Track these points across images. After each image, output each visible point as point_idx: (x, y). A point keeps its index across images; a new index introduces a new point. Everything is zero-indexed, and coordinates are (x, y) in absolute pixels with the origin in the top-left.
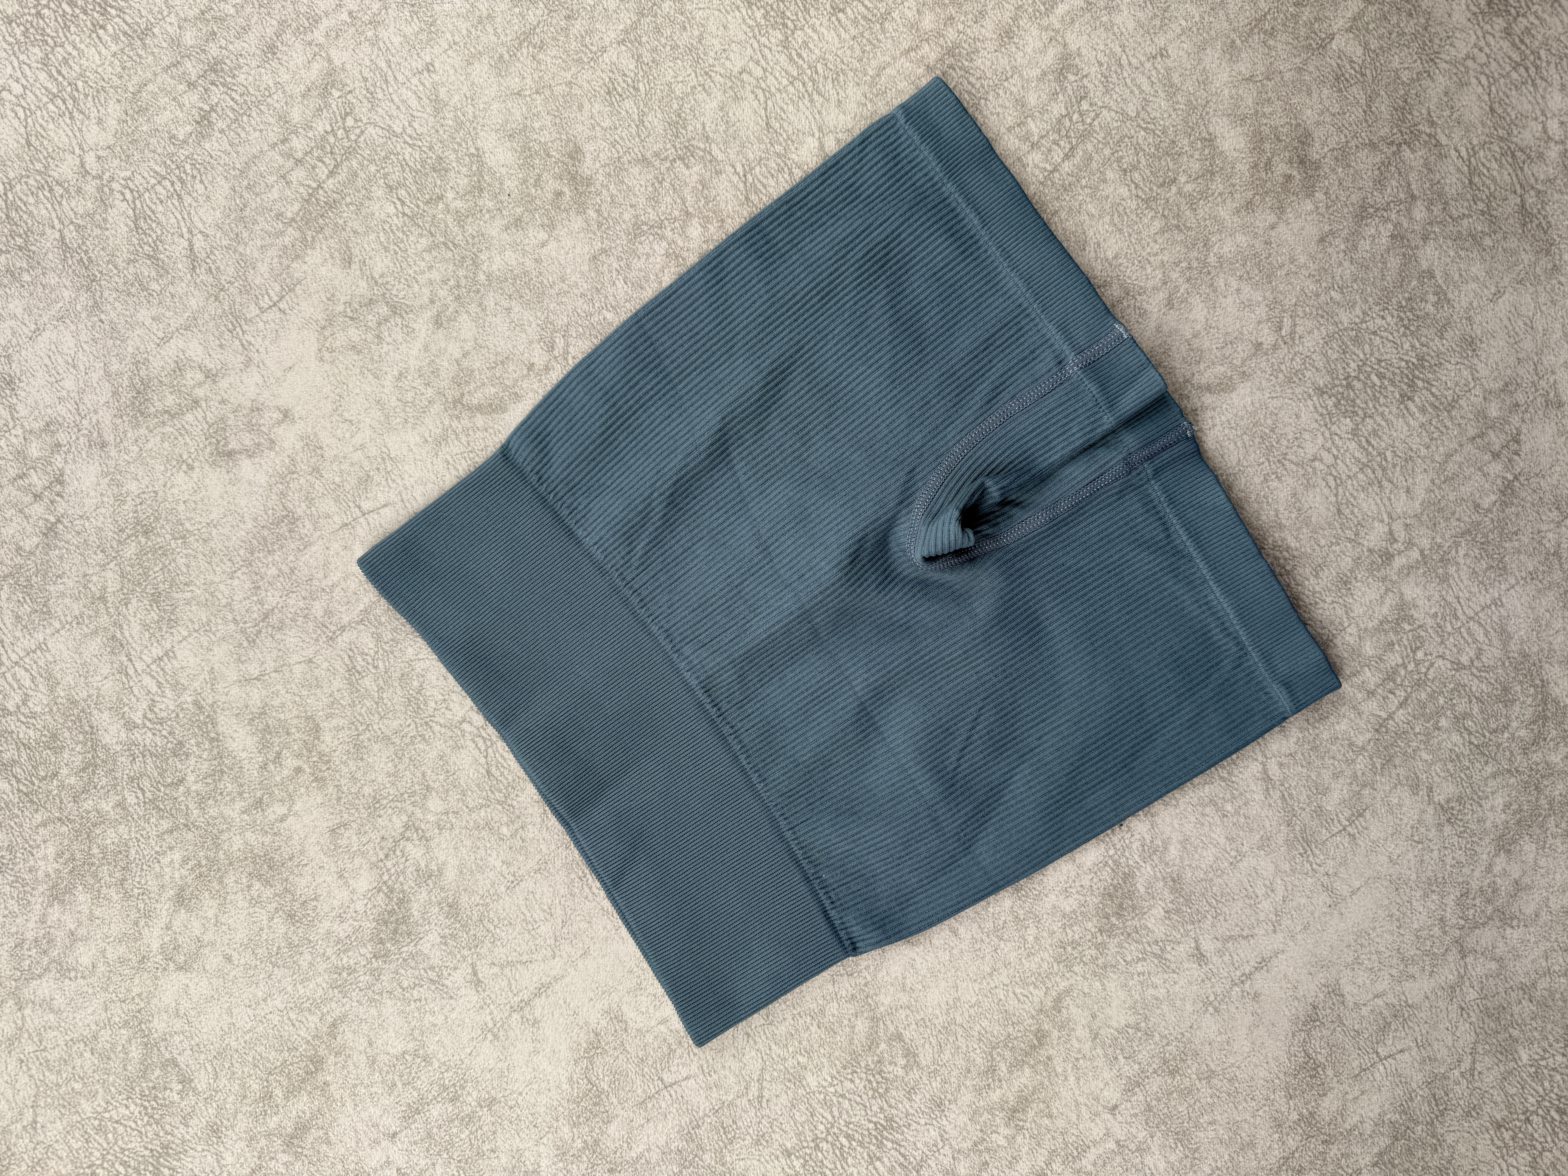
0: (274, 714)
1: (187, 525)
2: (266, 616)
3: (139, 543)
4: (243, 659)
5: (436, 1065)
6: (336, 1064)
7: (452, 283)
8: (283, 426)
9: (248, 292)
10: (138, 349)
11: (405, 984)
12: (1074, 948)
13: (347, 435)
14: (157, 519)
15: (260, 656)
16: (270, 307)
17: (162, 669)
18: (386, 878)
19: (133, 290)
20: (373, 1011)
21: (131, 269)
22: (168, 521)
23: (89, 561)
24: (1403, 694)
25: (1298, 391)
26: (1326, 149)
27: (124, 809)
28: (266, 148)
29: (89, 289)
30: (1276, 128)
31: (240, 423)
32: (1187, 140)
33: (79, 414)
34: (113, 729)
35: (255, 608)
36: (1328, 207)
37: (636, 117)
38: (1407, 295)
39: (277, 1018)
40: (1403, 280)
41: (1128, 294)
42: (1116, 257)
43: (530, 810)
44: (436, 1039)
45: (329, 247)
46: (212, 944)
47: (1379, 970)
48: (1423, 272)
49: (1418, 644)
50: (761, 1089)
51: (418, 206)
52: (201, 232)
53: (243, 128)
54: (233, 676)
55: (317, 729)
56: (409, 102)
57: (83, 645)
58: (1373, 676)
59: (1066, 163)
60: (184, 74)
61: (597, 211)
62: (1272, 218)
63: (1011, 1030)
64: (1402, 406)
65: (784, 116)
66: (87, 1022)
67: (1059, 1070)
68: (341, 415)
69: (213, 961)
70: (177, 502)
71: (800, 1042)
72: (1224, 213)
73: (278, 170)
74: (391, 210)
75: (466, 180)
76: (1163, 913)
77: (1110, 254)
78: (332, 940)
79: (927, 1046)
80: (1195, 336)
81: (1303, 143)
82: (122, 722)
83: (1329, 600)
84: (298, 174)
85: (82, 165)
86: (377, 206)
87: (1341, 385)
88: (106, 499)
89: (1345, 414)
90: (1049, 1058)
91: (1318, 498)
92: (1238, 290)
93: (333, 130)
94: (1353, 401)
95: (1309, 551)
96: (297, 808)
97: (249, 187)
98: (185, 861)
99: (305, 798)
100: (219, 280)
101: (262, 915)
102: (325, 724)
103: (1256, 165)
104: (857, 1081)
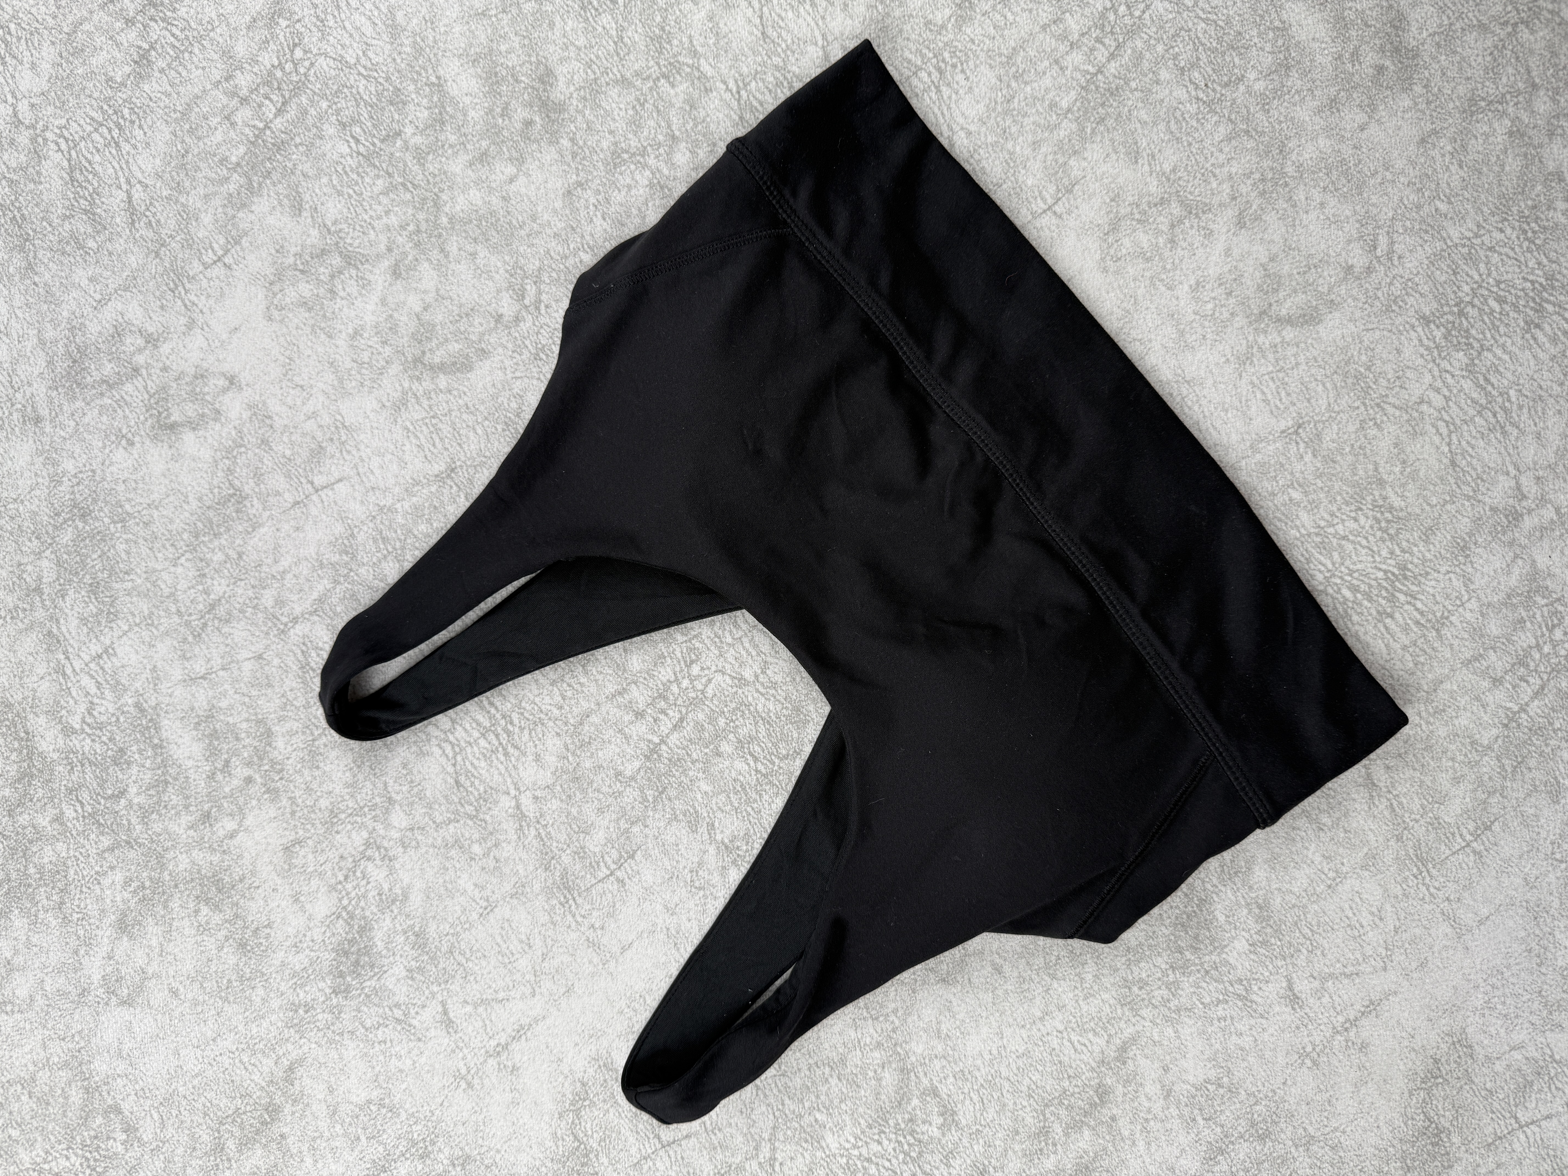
0: (222, 717)
1: (127, 507)
2: (212, 607)
3: (76, 527)
4: (188, 655)
5: (403, 1116)
6: (293, 1113)
7: (411, 228)
8: (230, 394)
9: (190, 247)
10: (74, 313)
11: (368, 1023)
12: (1140, 988)
13: (299, 403)
14: (95, 501)
15: (206, 651)
16: (215, 262)
17: (102, 668)
18: (345, 902)
19: (68, 249)
20: (333, 1054)
21: (67, 227)
22: (106, 503)
23: (24, 549)
24: (1539, 682)
25: (1400, 320)
26: (1425, 34)
27: (61, 824)
28: (209, 87)
29: (22, 249)
30: (1363, 12)
31: (183, 393)
32: (1256, 31)
33: (12, 387)
34: (50, 735)
35: (201, 599)
36: (1429, 103)
37: (614, 33)
38: (1530, 203)
39: (228, 1061)
40: (1525, 185)
41: (1190, 213)
42: (1174, 170)
43: (505, 826)
44: (404, 1086)
45: (278, 194)
46: (157, 976)
47: (1517, 1017)
48: (1549, 174)
49: (1556, 621)
50: (774, 1150)
51: (374, 144)
52: (140, 182)
53: (185, 67)
54: (177, 674)
55: (269, 733)
56: (363, 29)
57: (18, 642)
58: (1501, 659)
59: (1113, 64)
60: (121, 10)
61: (572, 140)
62: (1361, 118)
63: (1066, 1084)
64: (1528, 336)
65: (782, 24)
66: (24, 1061)
67: (1126, 1133)
68: (292, 380)
69: (158, 995)
70: (116, 481)
71: (818, 1097)
72: (1303, 114)
73: (222, 110)
74: (345, 149)
75: (426, 113)
76: (1247, 947)
77: (1167, 167)
78: (287, 972)
79: (967, 1102)
80: (1272, 260)
81: (1396, 28)
82: (59, 727)
83: (1443, 569)
84: (243, 115)
85: (15, 114)
86: (329, 146)
87: (1452, 313)
88: (40, 480)
89: (1457, 347)
90: (1113, 1119)
91: (1426, 447)
92: (1322, 204)
93: (280, 64)
94: (1467, 331)
95: (1418, 511)
96: (248, 823)
97: (191, 131)
98: (127, 882)
99: (256, 811)
100: (159, 234)
101: (210, 944)
102: (277, 728)
103: (1340, 57)
104: (885, 1142)
